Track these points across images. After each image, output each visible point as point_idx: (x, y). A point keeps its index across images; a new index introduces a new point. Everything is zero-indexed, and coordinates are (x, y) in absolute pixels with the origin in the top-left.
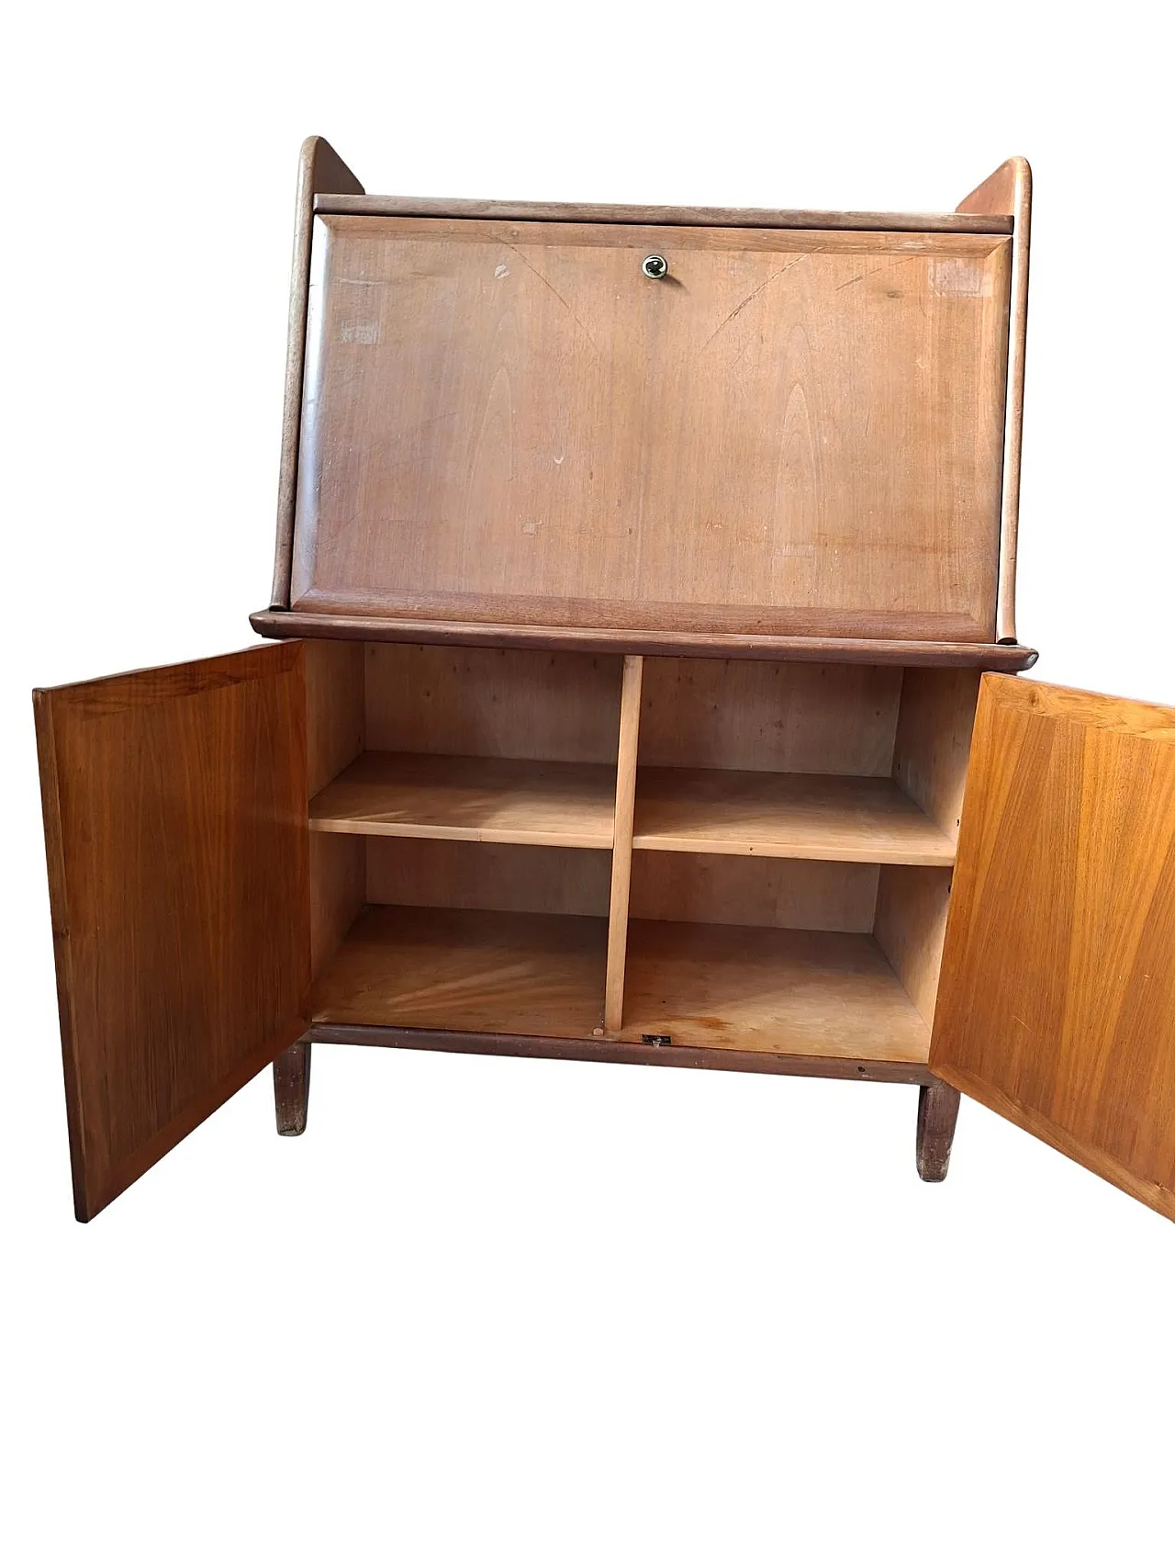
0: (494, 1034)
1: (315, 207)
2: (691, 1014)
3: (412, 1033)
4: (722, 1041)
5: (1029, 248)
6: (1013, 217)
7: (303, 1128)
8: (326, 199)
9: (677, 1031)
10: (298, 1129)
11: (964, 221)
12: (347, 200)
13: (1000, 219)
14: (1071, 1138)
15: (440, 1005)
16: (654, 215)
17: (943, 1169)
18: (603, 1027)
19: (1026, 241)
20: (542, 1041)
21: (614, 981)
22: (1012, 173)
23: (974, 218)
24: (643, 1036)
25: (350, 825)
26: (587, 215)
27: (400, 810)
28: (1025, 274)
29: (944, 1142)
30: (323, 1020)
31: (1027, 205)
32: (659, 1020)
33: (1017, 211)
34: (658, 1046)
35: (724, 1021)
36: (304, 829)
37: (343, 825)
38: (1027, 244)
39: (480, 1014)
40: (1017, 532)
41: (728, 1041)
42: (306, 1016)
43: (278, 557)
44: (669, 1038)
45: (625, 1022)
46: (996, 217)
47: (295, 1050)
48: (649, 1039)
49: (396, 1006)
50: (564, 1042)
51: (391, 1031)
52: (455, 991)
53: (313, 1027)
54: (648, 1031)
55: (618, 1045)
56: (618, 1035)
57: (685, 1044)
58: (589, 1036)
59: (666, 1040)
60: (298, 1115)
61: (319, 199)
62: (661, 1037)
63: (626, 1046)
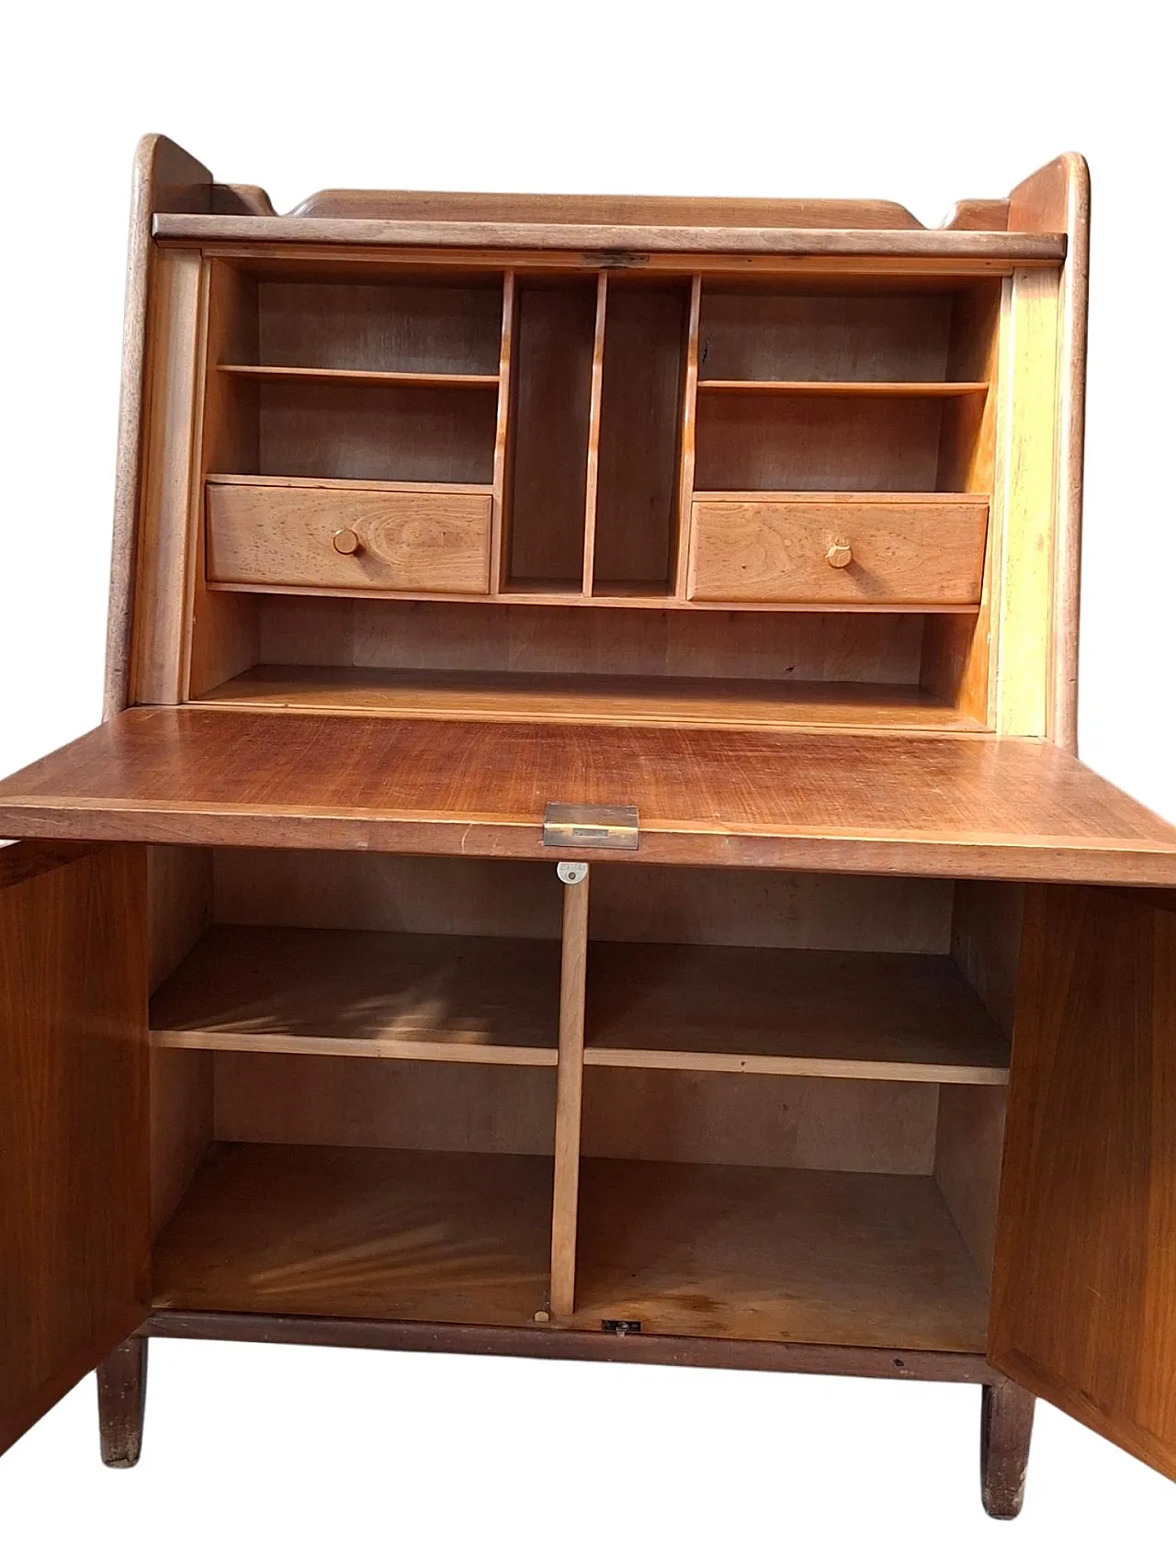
0: (398, 1322)
1: (154, 232)
2: (670, 1292)
3: (288, 1322)
4: (712, 1327)
5: (1087, 277)
6: (1065, 236)
7: (137, 1457)
8: (170, 222)
9: (649, 1314)
10: (131, 1457)
11: (1000, 241)
12: (196, 223)
13: (1048, 239)
14: (1162, 1448)
15: (325, 1283)
16: (597, 239)
17: (1016, 1500)
18: (548, 1310)
19: (1082, 267)
20: (465, 1330)
21: (563, 1246)
22: (1065, 173)
23: (1014, 238)
24: (604, 1321)
25: (200, 1037)
26: (511, 240)
27: (269, 1015)
28: (1082, 310)
29: (1016, 1462)
30: (166, 1305)
31: (1083, 221)
32: (627, 1300)
33: (1072, 228)
34: (623, 1335)
35: (715, 1300)
36: (144, 1047)
37: (193, 1039)
38: (1084, 272)
39: (378, 1295)
40: (1078, 645)
41: (719, 1326)
42: (143, 1301)
43: (109, 685)
44: (639, 1323)
45: (577, 1304)
46: (1043, 236)
47: (128, 1347)
48: (611, 1326)
49: (262, 1285)
50: (495, 1331)
51: (259, 1320)
52: (338, 1265)
53: (153, 1316)
54: (609, 1313)
55: (568, 1335)
56: (569, 1321)
57: (660, 1331)
58: (529, 1323)
59: (635, 1327)
60: (131, 1438)
61: (159, 221)
62: (627, 1323)
63: (579, 1336)
